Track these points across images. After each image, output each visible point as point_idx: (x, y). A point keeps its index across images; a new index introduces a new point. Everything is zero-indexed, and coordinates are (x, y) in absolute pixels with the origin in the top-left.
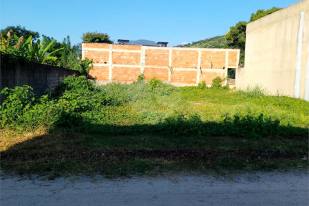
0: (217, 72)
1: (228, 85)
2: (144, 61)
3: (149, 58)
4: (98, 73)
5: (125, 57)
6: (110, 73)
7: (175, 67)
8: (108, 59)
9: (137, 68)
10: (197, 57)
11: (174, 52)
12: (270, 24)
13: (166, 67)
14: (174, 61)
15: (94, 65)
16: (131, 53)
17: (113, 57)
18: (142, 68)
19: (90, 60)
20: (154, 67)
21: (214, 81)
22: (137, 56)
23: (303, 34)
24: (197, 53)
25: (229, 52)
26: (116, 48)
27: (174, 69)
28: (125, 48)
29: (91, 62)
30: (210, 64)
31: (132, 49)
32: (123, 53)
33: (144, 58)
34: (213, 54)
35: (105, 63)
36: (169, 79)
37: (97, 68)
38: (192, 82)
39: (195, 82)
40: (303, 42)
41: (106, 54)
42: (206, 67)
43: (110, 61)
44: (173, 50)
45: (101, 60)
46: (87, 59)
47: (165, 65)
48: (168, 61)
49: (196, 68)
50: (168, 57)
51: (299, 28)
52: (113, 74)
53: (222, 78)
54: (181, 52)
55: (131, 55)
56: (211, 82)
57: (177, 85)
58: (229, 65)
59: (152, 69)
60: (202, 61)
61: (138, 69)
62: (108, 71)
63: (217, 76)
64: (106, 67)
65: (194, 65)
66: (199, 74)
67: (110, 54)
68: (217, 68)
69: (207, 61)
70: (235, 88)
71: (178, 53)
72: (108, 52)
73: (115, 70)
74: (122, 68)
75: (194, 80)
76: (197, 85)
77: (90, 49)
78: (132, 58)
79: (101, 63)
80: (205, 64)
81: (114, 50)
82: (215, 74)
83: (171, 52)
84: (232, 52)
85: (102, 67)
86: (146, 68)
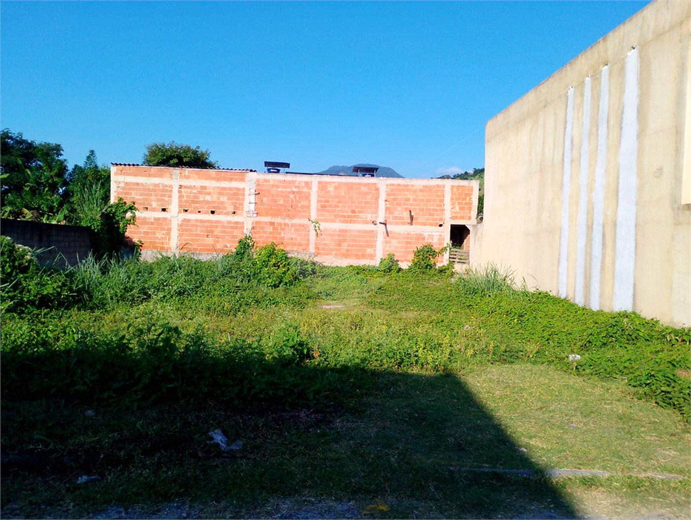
0: (426, 234)
1: (452, 263)
2: (252, 207)
3: (265, 199)
4: (146, 233)
5: (208, 198)
6: (175, 234)
7: (325, 221)
8: (170, 203)
9: (237, 223)
10: (377, 198)
11: (323, 187)
12: (521, 121)
13: (305, 221)
14: (323, 207)
15: (137, 214)
16: (224, 189)
17: (181, 197)
18: (247, 221)
19: (129, 203)
20: (277, 220)
21: (418, 253)
22: (238, 195)
23: (572, 142)
24: (377, 189)
25: (453, 187)
26: (187, 177)
27: (323, 225)
28: (209, 178)
29: (131, 208)
30: (406, 215)
31: (225, 179)
32: (203, 188)
33: (253, 198)
34: (415, 191)
35: (164, 210)
36: (312, 249)
37: (145, 221)
38: (364, 256)
39: (372, 256)
40: (572, 161)
41: (167, 190)
42: (399, 221)
43: (174, 208)
44: (320, 183)
45: (154, 205)
46: (121, 203)
47: (302, 217)
48: (309, 207)
49: (374, 223)
50: (308, 197)
51: (565, 128)
52: (180, 235)
53: (436, 247)
54: (338, 187)
55: (222, 191)
56: (411, 257)
57: (329, 261)
58: (453, 218)
59: (272, 224)
60: (387, 209)
61: (239, 226)
62: (170, 230)
63: (425, 242)
64: (165, 219)
65: (369, 217)
66: (381, 238)
67: (176, 189)
68: (424, 224)
69: (399, 209)
70: (467, 272)
71: (331, 188)
72: (171, 186)
73: (184, 226)
74: (201, 221)
75: (369, 251)
76: (376, 263)
77: (130, 179)
78: (224, 199)
79: (154, 210)
80: (396, 214)
81: (185, 182)
82: (420, 237)
83: (315, 188)
84: (459, 187)
85: (157, 219)
86: (257, 223)
